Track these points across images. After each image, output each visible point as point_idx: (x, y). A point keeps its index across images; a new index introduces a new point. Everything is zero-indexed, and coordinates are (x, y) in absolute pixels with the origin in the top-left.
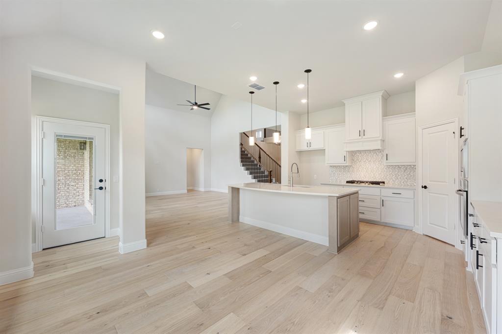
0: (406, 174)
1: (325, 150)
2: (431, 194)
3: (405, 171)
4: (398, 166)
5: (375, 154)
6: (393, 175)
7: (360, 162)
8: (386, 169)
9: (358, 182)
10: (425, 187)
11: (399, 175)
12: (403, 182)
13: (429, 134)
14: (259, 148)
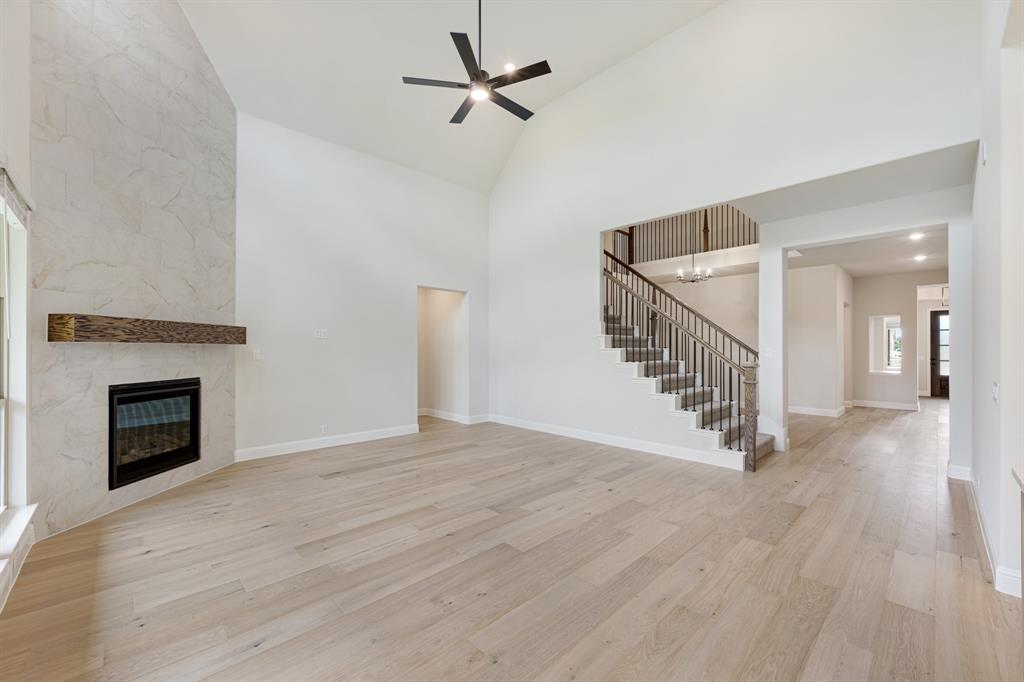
14: (651, 288)
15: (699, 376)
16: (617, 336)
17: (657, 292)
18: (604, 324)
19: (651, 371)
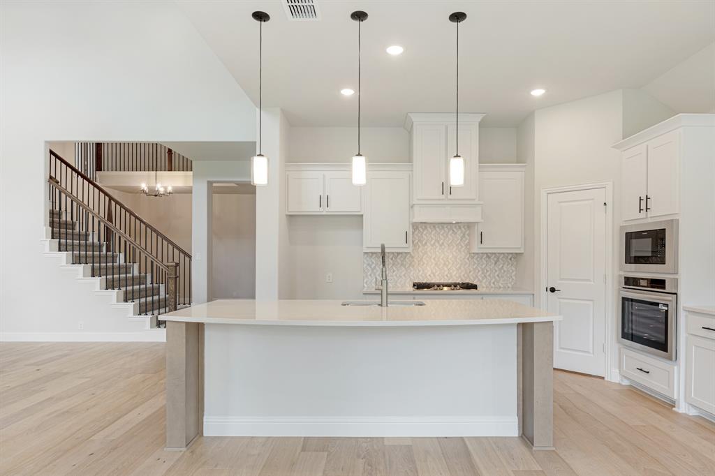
0: (497, 269)
1: (362, 215)
2: (562, 300)
3: (496, 263)
4: (487, 253)
5: (451, 232)
6: (479, 271)
7: (424, 245)
8: (468, 259)
9: (439, 286)
10: (553, 290)
11: (487, 271)
12: (494, 283)
13: (560, 202)
14: (107, 198)
15: (149, 276)
16: (63, 241)
17: (113, 203)
18: (50, 229)
19: (97, 272)
